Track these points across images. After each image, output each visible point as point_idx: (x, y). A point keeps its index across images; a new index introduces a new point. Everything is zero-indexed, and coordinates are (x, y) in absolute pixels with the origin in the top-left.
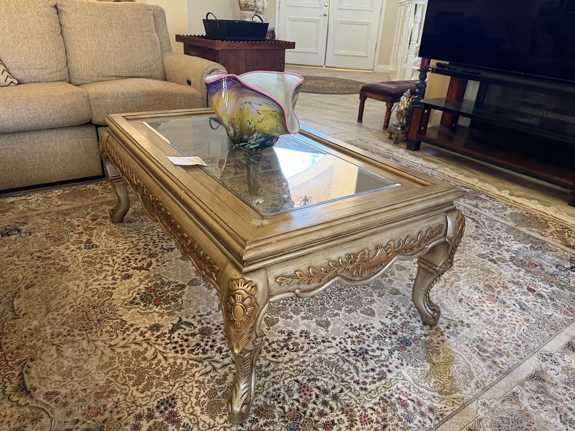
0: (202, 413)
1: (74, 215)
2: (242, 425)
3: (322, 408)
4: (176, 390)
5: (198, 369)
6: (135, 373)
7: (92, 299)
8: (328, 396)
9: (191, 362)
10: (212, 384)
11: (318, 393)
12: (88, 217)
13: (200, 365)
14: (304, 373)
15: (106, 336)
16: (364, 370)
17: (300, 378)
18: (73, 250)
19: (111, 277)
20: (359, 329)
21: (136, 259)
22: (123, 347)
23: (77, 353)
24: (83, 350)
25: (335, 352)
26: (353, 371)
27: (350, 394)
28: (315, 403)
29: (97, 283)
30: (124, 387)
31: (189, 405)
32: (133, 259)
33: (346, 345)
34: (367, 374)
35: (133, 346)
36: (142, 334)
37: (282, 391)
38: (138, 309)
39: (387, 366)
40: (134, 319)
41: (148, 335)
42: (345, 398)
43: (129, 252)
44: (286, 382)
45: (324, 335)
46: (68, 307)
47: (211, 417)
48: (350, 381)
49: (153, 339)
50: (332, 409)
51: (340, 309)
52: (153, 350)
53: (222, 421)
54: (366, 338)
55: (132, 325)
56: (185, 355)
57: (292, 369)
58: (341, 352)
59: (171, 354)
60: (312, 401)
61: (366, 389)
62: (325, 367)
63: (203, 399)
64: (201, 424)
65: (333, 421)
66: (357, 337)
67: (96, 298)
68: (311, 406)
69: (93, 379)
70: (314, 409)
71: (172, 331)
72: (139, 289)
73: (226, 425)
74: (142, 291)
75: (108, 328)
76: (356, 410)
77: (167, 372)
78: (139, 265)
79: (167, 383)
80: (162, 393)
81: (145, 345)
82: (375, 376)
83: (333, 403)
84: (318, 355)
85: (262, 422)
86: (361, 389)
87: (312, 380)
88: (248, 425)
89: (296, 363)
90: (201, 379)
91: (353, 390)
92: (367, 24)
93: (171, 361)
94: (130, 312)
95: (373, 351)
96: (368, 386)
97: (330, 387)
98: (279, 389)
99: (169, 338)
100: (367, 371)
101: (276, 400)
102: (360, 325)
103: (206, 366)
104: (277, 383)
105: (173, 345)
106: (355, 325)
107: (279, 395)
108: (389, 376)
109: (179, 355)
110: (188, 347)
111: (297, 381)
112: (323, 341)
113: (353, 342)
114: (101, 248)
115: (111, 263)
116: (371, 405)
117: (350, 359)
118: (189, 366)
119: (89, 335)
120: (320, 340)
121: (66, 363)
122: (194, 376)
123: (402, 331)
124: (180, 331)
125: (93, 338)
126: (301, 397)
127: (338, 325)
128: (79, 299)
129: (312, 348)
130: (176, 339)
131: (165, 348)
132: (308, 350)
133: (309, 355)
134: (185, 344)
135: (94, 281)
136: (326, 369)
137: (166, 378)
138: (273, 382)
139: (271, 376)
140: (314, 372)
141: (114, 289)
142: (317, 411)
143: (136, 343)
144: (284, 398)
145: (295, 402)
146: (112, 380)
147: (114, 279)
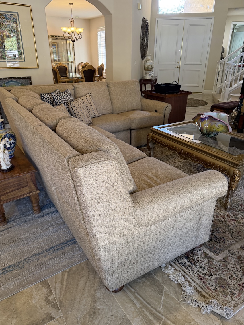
0: (217, 210)
2: (230, 212)
57: (235, 201)
64: (219, 212)
73: (225, 212)
84: (241, 198)
85: (234, 211)
92: (198, 71)
111: (239, 203)
120: (240, 194)
133: (238, 198)
140: (242, 202)
144: (237, 207)
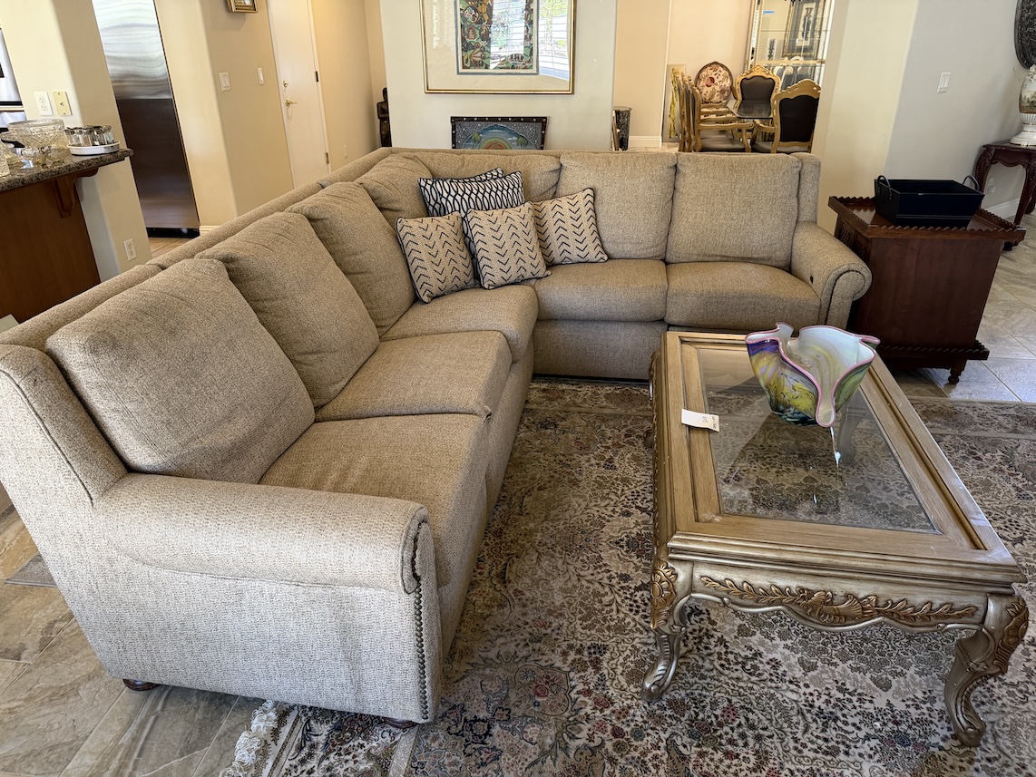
0: (622, 674)
1: (611, 423)
2: (649, 704)
3: (736, 737)
4: (611, 643)
5: (641, 636)
6: (586, 609)
7: (585, 523)
8: (751, 732)
9: (638, 626)
10: (645, 656)
11: (743, 723)
12: (624, 430)
13: (645, 633)
14: (742, 698)
15: (579, 565)
16: (815, 734)
17: (734, 700)
18: (592, 465)
19: (612, 508)
20: (850, 694)
21: (645, 498)
22: (588, 581)
23: (551, 568)
24: (557, 567)
25: (796, 699)
26: (801, 727)
27: (778, 745)
28: (732, 729)
29: (596, 509)
30: (572, 616)
31: (614, 662)
32: (643, 496)
33: (815, 699)
34: (815, 739)
35: (597, 585)
36: (610, 578)
37: (708, 700)
38: (619, 552)
39: (848, 746)
40: (610, 560)
41: (614, 581)
42: (770, 744)
43: (642, 487)
44: (718, 695)
45: (797, 676)
46: (562, 522)
47: (627, 682)
48: (789, 734)
49: (618, 587)
50: (746, 745)
51: (844, 661)
52: (612, 597)
53: (634, 690)
54: (849, 706)
55: (605, 565)
56: (637, 617)
57: (732, 687)
58: (804, 702)
59: (625, 609)
60: (731, 725)
61: (800, 752)
62: (771, 705)
63: (629, 663)
64: (616, 682)
65: (738, 755)
66: (838, 700)
67: (589, 524)
68: (726, 729)
69: (553, 596)
70: (727, 733)
71: (637, 589)
72: (631, 532)
73: (636, 695)
74: (633, 535)
75: (585, 558)
76: (772, 761)
77: (613, 623)
78: (644, 506)
79: (607, 633)
80: (599, 638)
81: (607, 589)
82: (823, 747)
83: (751, 742)
84: (772, 691)
85: (669, 712)
86: (796, 748)
87: (747, 709)
88: (655, 707)
89: (741, 684)
90: (638, 646)
91: (785, 743)
93: (622, 615)
94: (611, 552)
95: (846, 723)
96: (806, 752)
97: (761, 726)
98: (705, 697)
99: (631, 594)
100: (817, 737)
101: (696, 704)
102: (855, 691)
103: (649, 637)
104: (707, 691)
105: (631, 603)
106: (848, 686)
107: (702, 702)
108: (842, 757)
109: (631, 614)
110: (644, 611)
111: (730, 701)
112: (791, 682)
113: (827, 702)
114: (619, 471)
115: (619, 493)
116: (793, 768)
117: (808, 715)
118: (634, 629)
119: (567, 557)
120: (787, 678)
121: (539, 572)
122: (633, 639)
123: (910, 727)
124: (645, 593)
125: (569, 561)
126: (723, 716)
127: (824, 676)
128: (575, 518)
129: (771, 680)
130: (637, 598)
131: (623, 601)
132: (765, 680)
133: (762, 685)
134: (643, 607)
135: (595, 506)
136: (771, 709)
137: (609, 628)
138: (705, 688)
139: (706, 682)
140: (755, 704)
141: (608, 521)
142: (729, 736)
143: (600, 583)
144: (704, 707)
145: (713, 716)
146: (566, 605)
147: (613, 511)
